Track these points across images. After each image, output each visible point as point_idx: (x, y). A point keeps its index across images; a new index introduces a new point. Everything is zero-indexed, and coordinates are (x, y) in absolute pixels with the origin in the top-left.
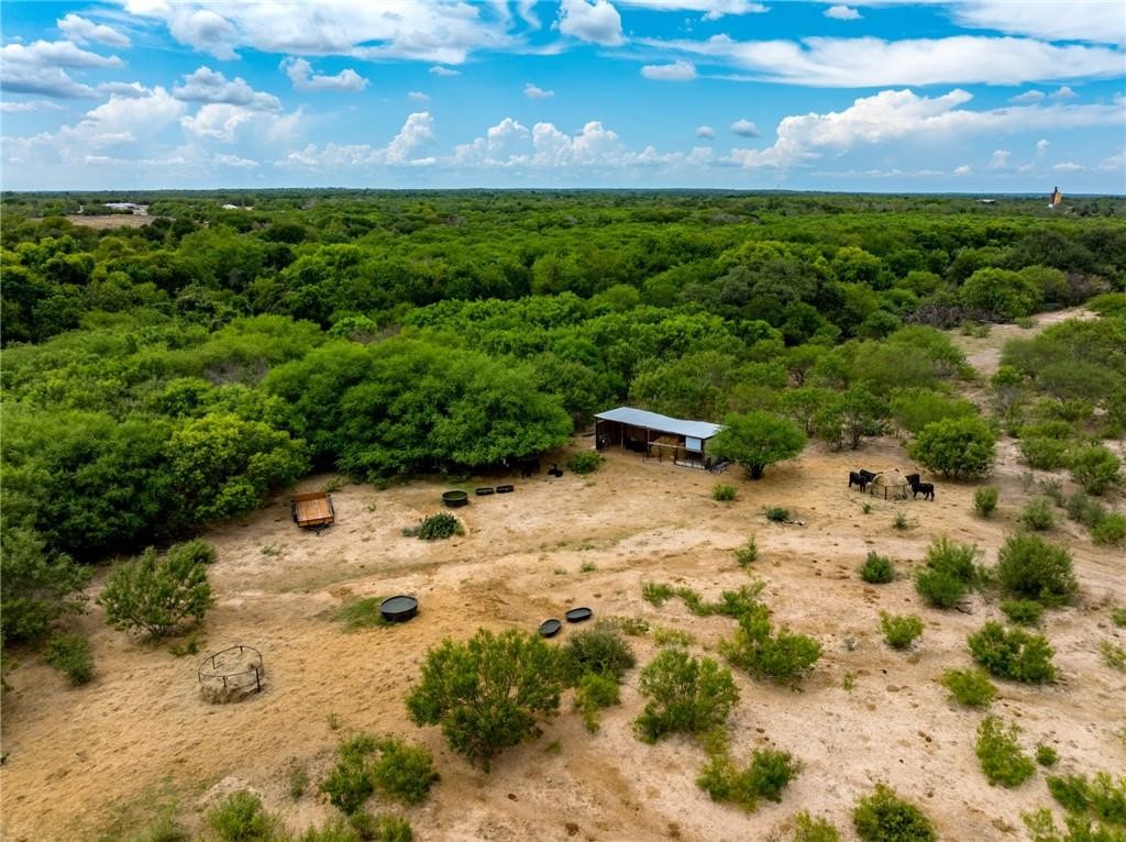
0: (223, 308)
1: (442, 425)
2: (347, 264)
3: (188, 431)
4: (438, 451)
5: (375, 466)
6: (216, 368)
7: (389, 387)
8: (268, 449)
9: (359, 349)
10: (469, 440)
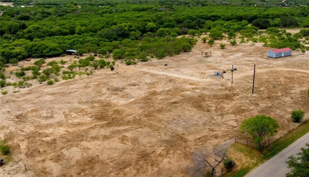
0: (13, 38)
1: (44, 51)
2: (37, 29)
3: (14, 51)
4: (44, 54)
5: (36, 56)
6: (16, 46)
7: (38, 47)
8: (23, 53)
9: (35, 43)
10: (47, 53)
